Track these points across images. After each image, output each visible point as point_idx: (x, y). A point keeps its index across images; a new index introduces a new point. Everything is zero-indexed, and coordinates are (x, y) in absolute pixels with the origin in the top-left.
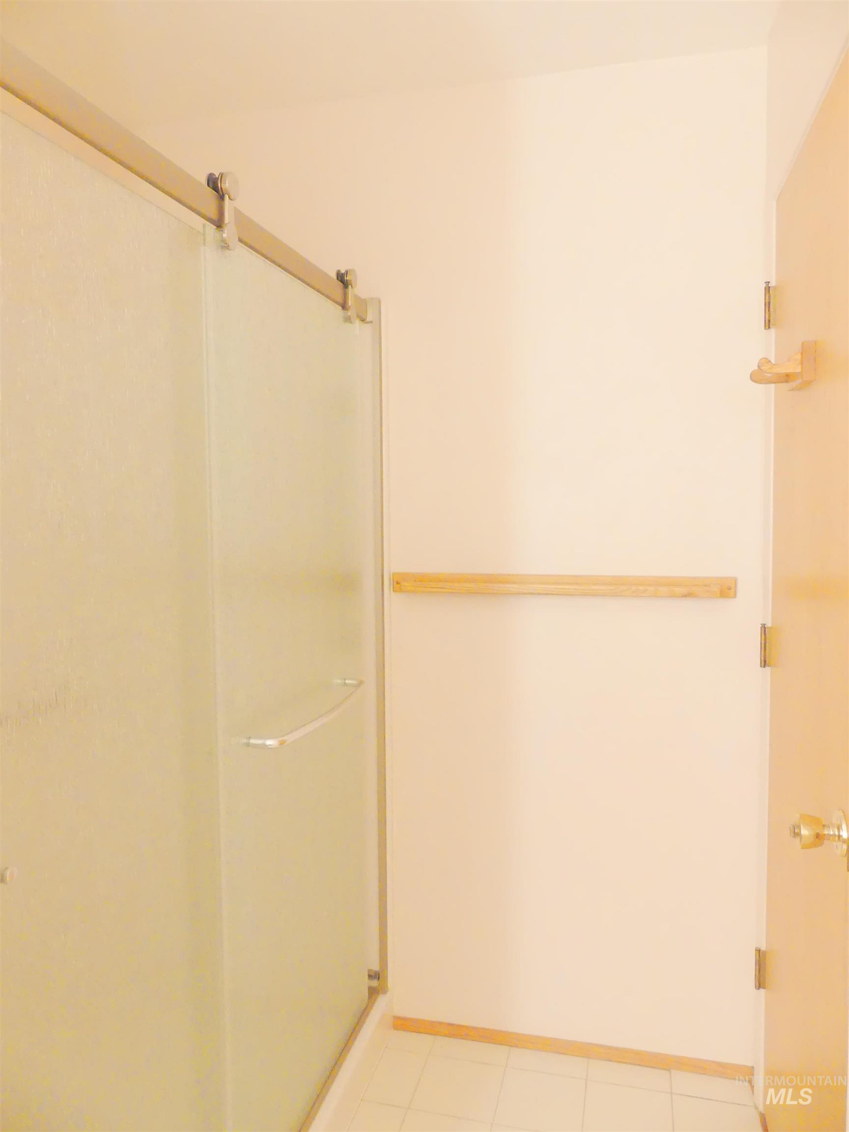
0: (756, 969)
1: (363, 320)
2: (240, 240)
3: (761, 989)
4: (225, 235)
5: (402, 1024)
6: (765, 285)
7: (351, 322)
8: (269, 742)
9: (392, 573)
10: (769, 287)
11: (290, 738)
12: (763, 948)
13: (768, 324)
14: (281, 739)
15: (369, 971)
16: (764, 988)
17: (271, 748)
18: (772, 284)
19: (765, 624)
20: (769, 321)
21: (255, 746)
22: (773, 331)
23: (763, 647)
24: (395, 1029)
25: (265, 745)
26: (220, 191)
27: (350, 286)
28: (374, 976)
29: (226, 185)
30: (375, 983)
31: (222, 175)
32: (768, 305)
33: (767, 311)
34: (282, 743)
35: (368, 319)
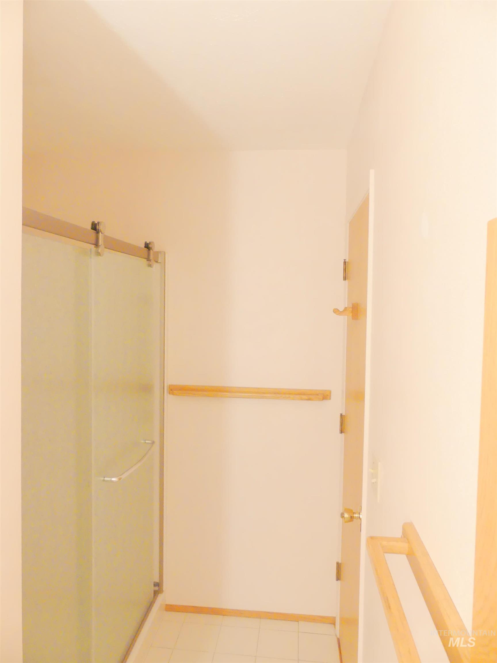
0: (336, 572)
1: (157, 262)
2: (105, 248)
3: (338, 581)
4: (99, 251)
5: (170, 608)
6: (344, 261)
7: (151, 267)
8: (113, 479)
9: (168, 385)
10: (345, 262)
11: (123, 477)
12: (340, 562)
13: (345, 279)
14: (118, 477)
15: (154, 582)
16: (340, 580)
17: (115, 482)
18: (347, 261)
19: (342, 414)
20: (345, 277)
21: (107, 481)
22: (347, 281)
23: (341, 425)
24: (166, 611)
25: (111, 480)
26: (97, 230)
27: (151, 250)
28: (156, 584)
29: (101, 227)
30: (157, 588)
31: (99, 223)
32: (345, 270)
33: (344, 272)
34: (120, 479)
35: (159, 261)
